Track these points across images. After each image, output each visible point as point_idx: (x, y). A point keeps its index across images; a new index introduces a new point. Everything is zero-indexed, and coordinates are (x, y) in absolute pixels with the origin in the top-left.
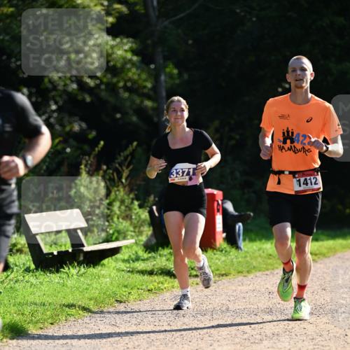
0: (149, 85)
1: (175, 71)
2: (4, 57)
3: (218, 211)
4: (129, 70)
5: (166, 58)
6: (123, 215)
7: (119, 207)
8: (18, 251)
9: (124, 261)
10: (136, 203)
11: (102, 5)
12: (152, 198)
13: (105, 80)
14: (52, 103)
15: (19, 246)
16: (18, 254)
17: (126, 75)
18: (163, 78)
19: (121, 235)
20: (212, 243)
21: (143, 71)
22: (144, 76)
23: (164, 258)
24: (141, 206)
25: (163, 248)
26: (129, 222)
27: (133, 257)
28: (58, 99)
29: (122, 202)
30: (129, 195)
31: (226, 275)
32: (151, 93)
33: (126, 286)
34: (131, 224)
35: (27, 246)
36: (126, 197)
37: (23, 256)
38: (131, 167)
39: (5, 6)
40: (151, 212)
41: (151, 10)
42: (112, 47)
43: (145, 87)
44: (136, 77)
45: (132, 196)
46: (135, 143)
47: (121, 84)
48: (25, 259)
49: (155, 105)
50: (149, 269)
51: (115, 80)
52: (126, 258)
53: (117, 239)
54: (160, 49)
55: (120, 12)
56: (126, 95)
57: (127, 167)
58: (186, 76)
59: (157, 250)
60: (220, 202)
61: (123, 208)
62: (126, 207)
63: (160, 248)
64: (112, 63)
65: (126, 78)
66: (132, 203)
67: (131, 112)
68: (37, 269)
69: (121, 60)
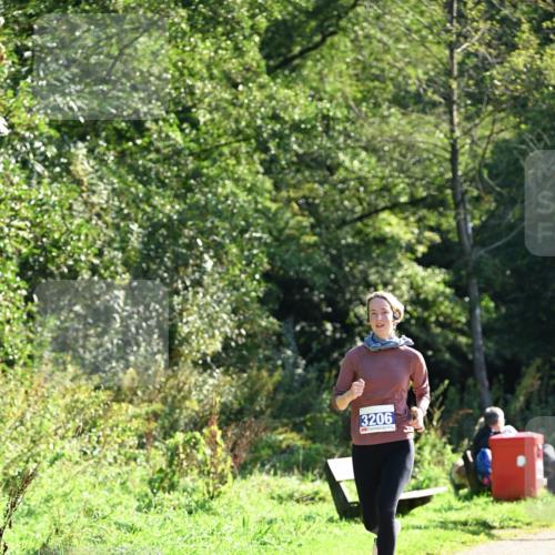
0: (463, 319)
1: (492, 305)
2: (307, 290)
3: (539, 456)
4: (441, 303)
5: (482, 291)
6: (435, 460)
7: (431, 452)
8: (320, 499)
9: (435, 510)
10: (449, 448)
11: (413, 233)
12: (466, 442)
13: (415, 314)
14: (358, 339)
15: (321, 495)
16: (321, 503)
17: (439, 308)
18: (478, 311)
19: (432, 481)
20: (531, 492)
21: (456, 304)
22: (457, 310)
23: (479, 508)
24: (454, 451)
25: (478, 496)
26: (441, 469)
27: (446, 506)
28: (364, 334)
29: (434, 446)
30: (440, 439)
31: (548, 526)
32: (466, 328)
33: (437, 538)
34: (444, 470)
35: (330, 493)
36: (437, 441)
37: (326, 504)
38: (443, 408)
39: (307, 234)
40: (465, 458)
41: (465, 238)
42: (423, 279)
43: (459, 322)
44: (449, 311)
45: (444, 440)
46: (447, 382)
47: (433, 319)
48: (329, 508)
49: (470, 341)
50: (463, 519)
51: (426, 314)
52: (438, 508)
53: (428, 487)
54: (474, 281)
55: (431, 241)
56: (438, 330)
57: (439, 408)
58: (503, 310)
59: (472, 498)
60: (541, 447)
61: (434, 453)
62: (438, 452)
63: (475, 497)
64: (422, 297)
65: (438, 312)
66: (444, 447)
67: (444, 349)
68: (341, 519)
69: (433, 293)
